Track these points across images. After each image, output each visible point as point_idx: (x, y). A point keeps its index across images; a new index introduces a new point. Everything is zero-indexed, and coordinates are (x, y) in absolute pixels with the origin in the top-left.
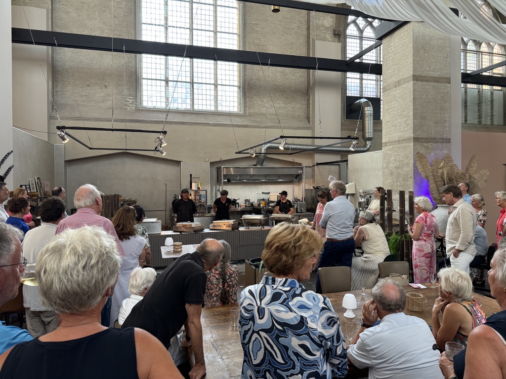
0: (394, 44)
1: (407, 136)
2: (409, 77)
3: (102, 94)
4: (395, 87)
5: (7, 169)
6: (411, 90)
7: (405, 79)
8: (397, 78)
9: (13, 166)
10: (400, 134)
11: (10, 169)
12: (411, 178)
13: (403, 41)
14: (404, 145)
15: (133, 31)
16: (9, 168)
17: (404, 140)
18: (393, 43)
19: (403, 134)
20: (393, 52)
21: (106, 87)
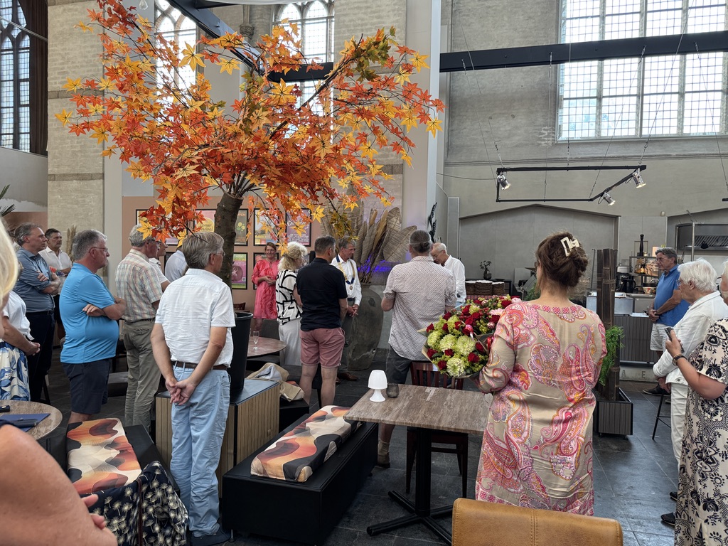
3: (508, 128)
15: (554, 33)
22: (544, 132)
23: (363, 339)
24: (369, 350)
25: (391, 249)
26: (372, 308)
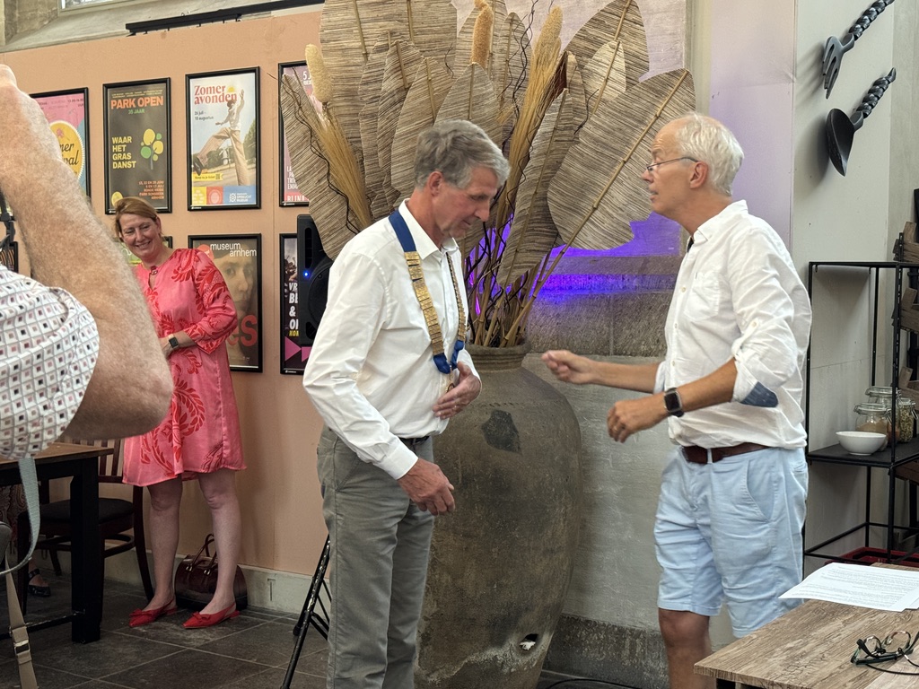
5: (869, 86)
9: (892, 75)
11: (878, 87)
16: (876, 83)
23: (461, 592)
24: (499, 642)
25: (584, 189)
26: (500, 458)
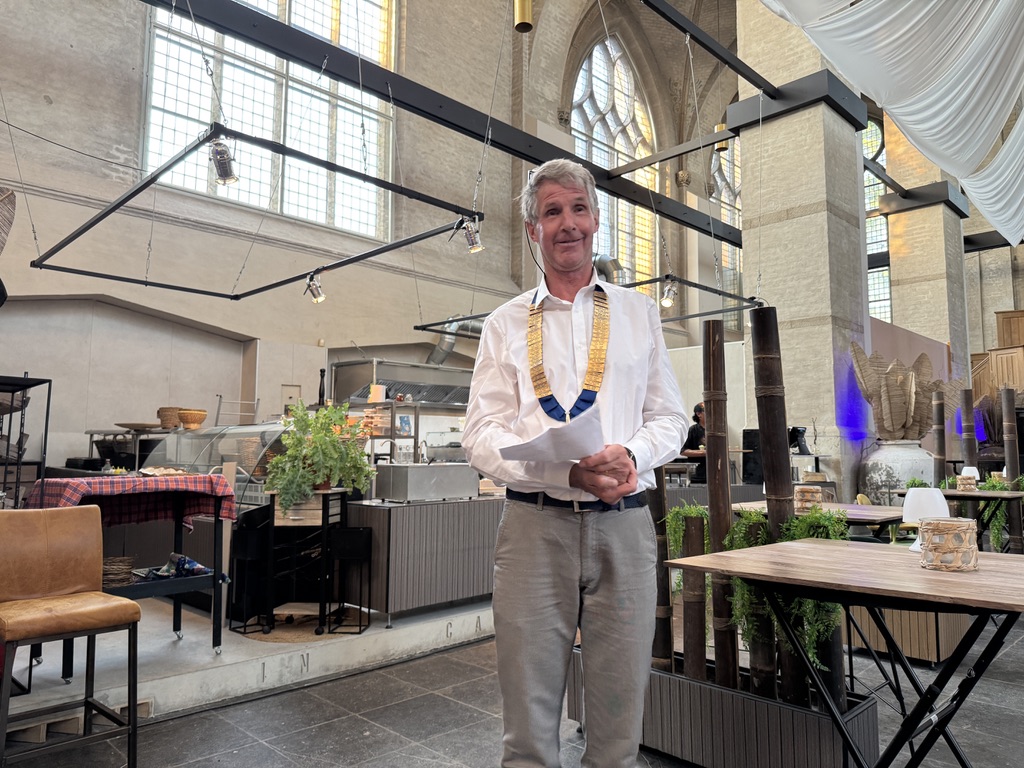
0: (773, 143)
1: (813, 313)
2: (819, 204)
4: (780, 220)
6: (823, 228)
7: (807, 206)
8: (783, 204)
10: (796, 309)
12: (829, 391)
13: (800, 139)
14: (805, 330)
17: (807, 320)
18: (770, 141)
19: (804, 308)
20: (769, 156)
21: (50, 101)
22: (118, 154)
